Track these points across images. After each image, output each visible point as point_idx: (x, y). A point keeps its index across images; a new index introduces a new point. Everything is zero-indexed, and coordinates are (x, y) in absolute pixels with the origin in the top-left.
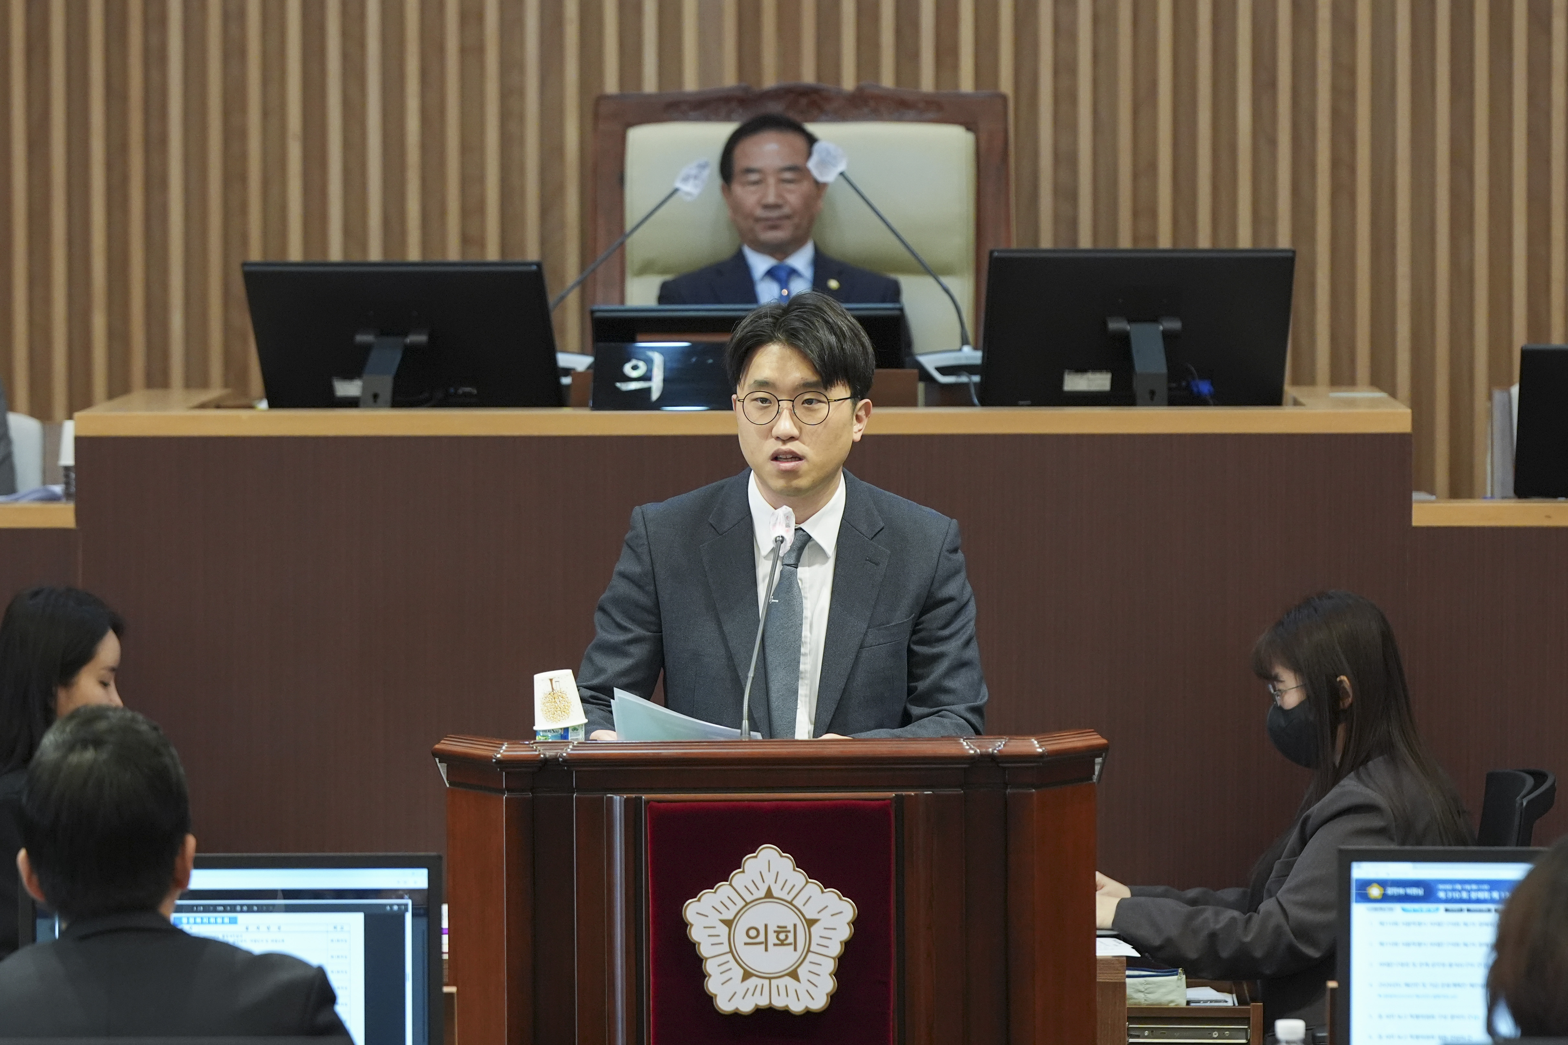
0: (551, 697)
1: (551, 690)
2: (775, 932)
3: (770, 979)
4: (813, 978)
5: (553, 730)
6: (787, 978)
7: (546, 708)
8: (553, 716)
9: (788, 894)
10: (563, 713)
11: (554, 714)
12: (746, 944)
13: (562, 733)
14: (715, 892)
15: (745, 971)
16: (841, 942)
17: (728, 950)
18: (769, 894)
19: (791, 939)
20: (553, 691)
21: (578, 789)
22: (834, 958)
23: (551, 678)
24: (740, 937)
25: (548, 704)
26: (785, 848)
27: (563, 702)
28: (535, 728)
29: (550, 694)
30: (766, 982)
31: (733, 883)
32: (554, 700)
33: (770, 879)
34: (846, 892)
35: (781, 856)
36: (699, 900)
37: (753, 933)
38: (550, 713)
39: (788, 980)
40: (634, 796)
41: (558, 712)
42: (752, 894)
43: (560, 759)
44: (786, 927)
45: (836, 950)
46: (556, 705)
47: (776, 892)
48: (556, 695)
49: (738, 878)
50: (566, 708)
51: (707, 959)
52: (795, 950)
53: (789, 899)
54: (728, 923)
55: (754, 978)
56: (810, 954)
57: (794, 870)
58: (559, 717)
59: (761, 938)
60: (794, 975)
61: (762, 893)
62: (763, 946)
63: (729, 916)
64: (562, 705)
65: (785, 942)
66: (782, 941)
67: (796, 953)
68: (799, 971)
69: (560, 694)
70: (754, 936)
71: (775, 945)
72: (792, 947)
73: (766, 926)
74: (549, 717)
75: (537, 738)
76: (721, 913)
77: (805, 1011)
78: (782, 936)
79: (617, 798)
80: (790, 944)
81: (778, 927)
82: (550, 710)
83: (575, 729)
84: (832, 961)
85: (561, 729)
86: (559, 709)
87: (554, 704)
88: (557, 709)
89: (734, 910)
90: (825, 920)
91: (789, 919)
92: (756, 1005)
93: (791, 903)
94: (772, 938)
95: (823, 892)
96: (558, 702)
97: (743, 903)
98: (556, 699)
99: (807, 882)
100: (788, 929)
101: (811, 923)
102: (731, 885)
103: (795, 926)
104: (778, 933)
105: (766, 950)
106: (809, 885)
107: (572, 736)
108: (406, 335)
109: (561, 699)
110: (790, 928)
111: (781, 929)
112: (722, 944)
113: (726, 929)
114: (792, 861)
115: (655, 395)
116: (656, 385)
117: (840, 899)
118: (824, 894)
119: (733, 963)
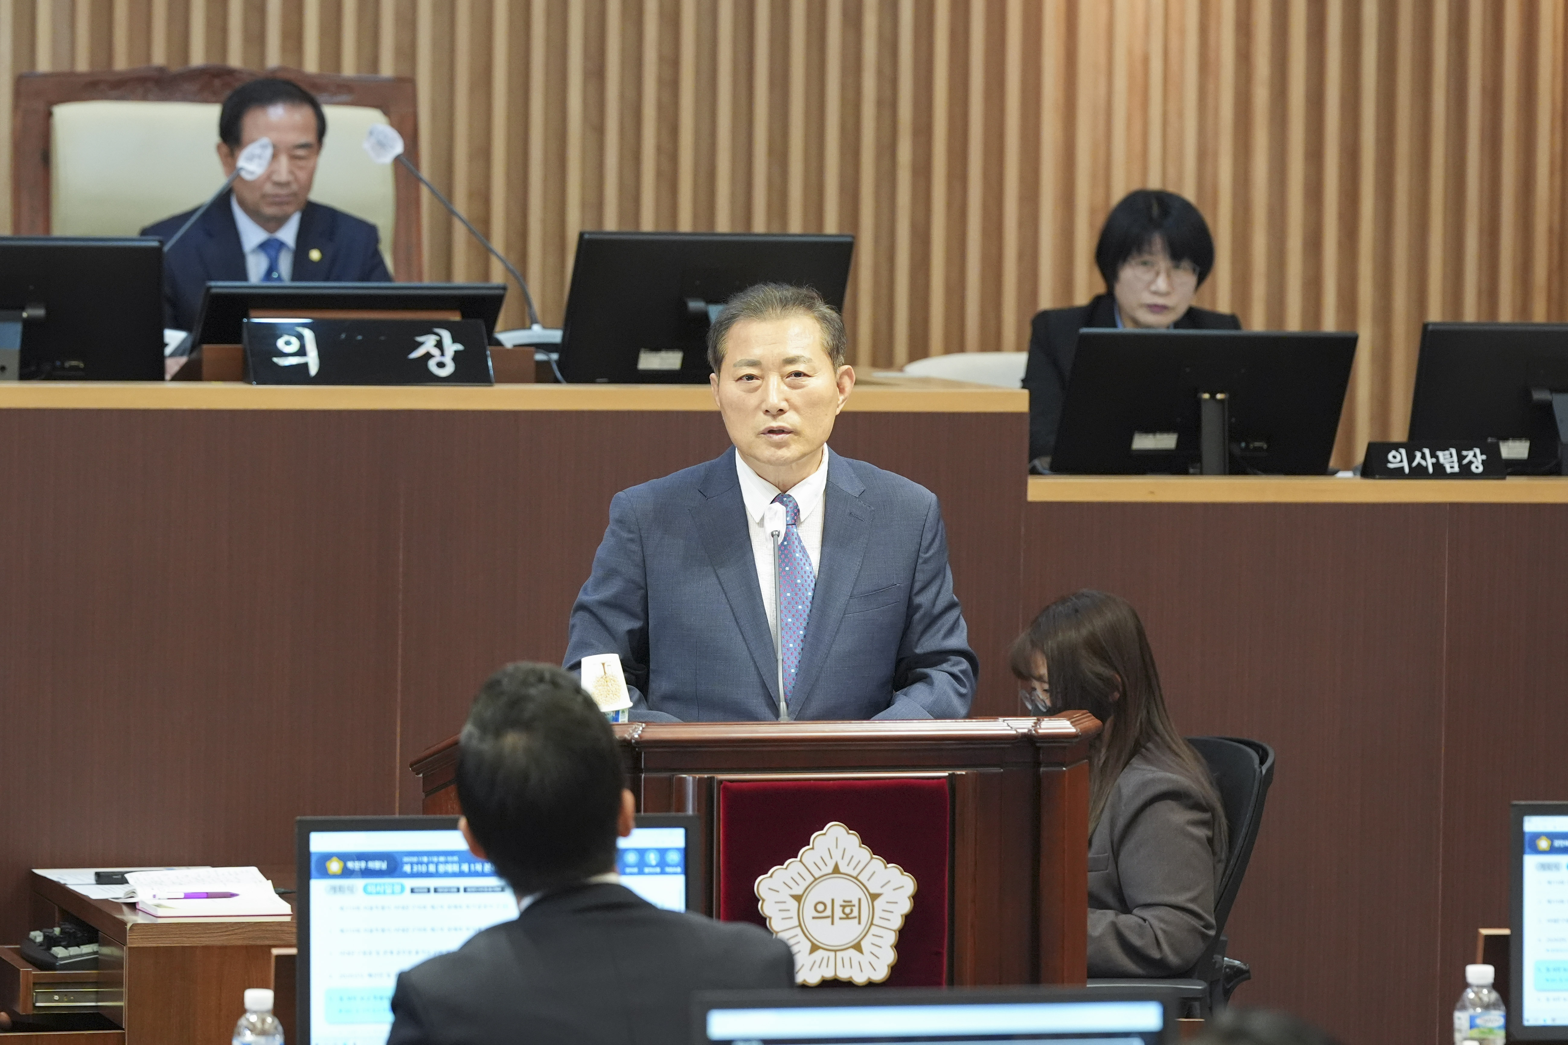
0: (604, 681)
1: (602, 672)
2: (841, 906)
3: (835, 951)
4: (876, 950)
6: (852, 951)
9: (854, 869)
10: (615, 696)
11: (607, 697)
12: (814, 918)
13: (614, 716)
14: (786, 869)
15: (813, 944)
16: (902, 916)
17: (797, 924)
18: (836, 870)
19: (855, 913)
20: (604, 674)
21: (648, 770)
22: (895, 931)
24: (809, 912)
25: (601, 687)
26: (851, 825)
27: (615, 686)
29: (602, 678)
30: (833, 954)
31: (803, 860)
32: (606, 684)
33: (837, 855)
34: (907, 868)
35: (849, 833)
36: (771, 876)
37: (820, 907)
38: (603, 696)
39: (853, 952)
40: (706, 776)
41: (611, 695)
42: (820, 870)
43: (633, 741)
44: (851, 902)
45: (897, 922)
46: (608, 688)
47: (842, 868)
48: (608, 679)
49: (806, 854)
50: (618, 691)
51: (777, 932)
52: (859, 923)
53: (855, 875)
54: (798, 898)
55: (820, 951)
56: (873, 927)
57: (860, 846)
58: (611, 700)
59: (828, 912)
60: (858, 947)
61: (830, 869)
62: (830, 920)
63: (798, 891)
64: (614, 689)
65: (850, 916)
66: (847, 915)
67: (859, 926)
68: (863, 943)
69: (612, 678)
70: (822, 911)
71: (841, 918)
72: (856, 920)
73: (833, 900)
76: (791, 888)
77: (867, 982)
78: (847, 910)
79: (689, 778)
80: (855, 918)
81: (844, 901)
82: (602, 693)
83: (623, 712)
84: (893, 933)
85: (613, 712)
86: (611, 692)
87: (606, 687)
88: (609, 692)
89: (803, 885)
90: (888, 894)
91: (854, 893)
92: (823, 977)
93: (856, 878)
94: (838, 913)
95: (886, 867)
96: (610, 686)
97: (813, 879)
98: (608, 683)
99: (872, 858)
100: (853, 903)
101: (874, 897)
102: (801, 861)
103: (860, 900)
104: (844, 907)
105: (833, 923)
106: (874, 860)
107: (621, 719)
108: (23, 309)
109: (613, 682)
110: (856, 902)
111: (847, 904)
112: (791, 918)
113: (796, 904)
114: (858, 838)
115: (313, 370)
116: (313, 361)
117: (902, 874)
118: (887, 870)
119: (801, 937)
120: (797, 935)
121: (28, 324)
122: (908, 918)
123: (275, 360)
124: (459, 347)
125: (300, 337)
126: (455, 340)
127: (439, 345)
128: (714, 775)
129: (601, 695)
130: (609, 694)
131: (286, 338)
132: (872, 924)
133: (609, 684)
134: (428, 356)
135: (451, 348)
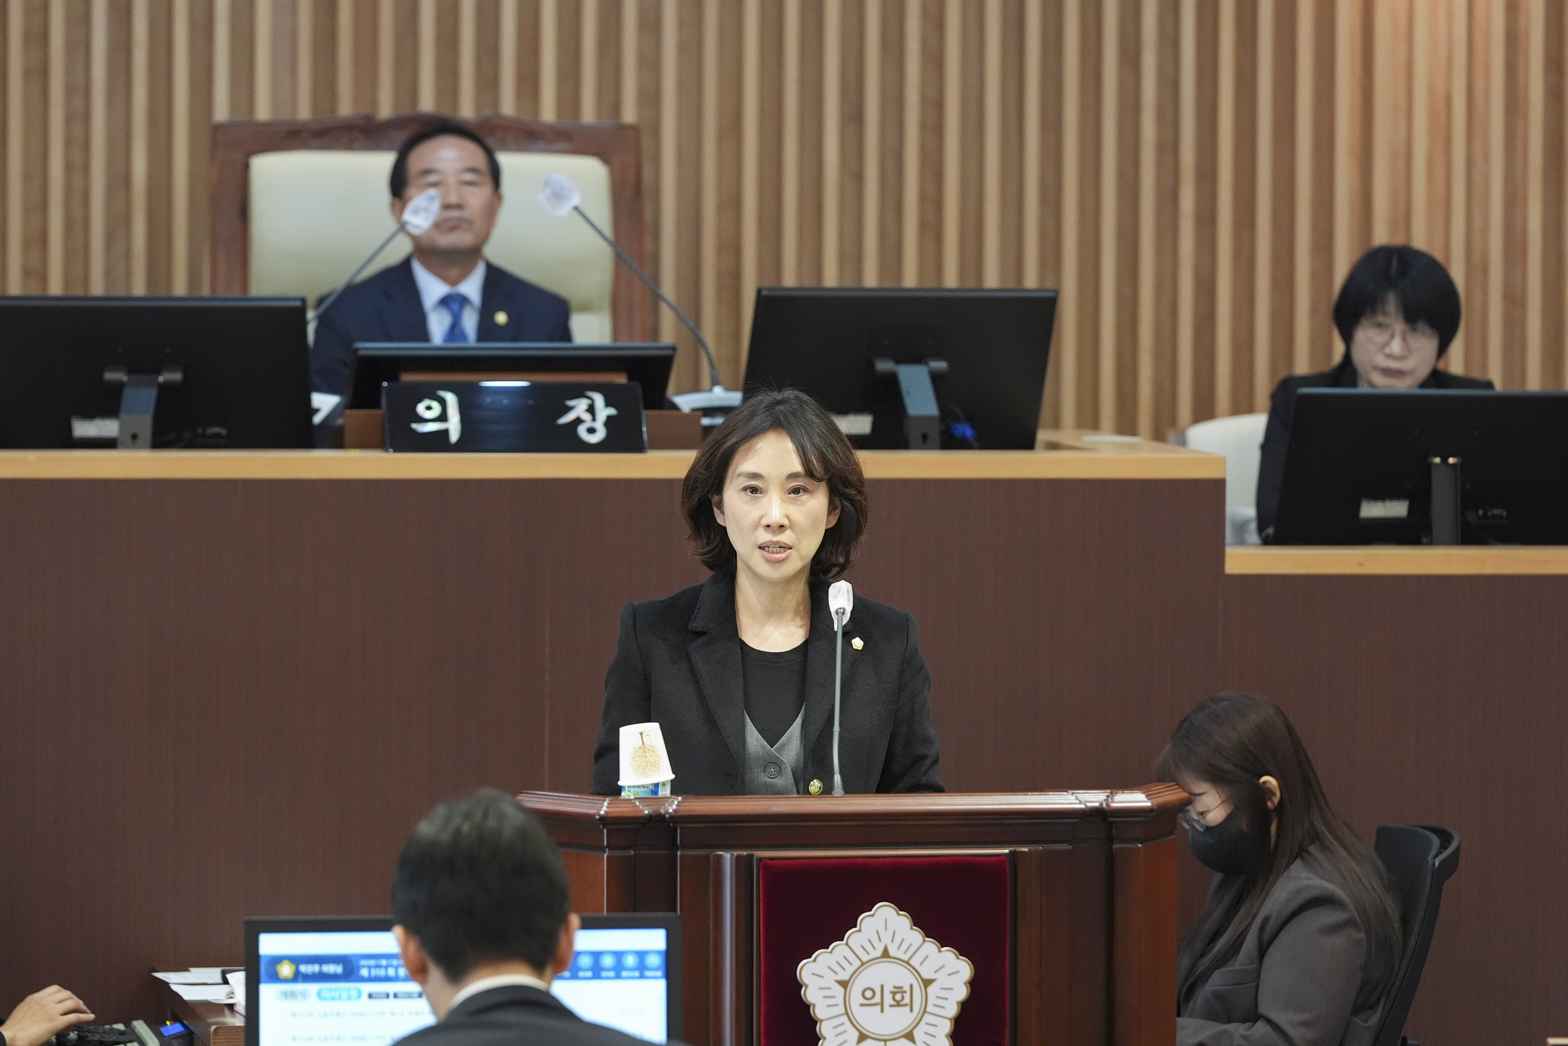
0: (641, 751)
1: (641, 744)
2: (891, 992)
3: (885, 1041)
4: (930, 1041)
5: (643, 786)
6: (903, 1040)
7: (636, 763)
8: (643, 770)
9: (905, 953)
10: (654, 767)
11: (645, 768)
12: (862, 1005)
13: (653, 789)
14: (831, 952)
15: (861, 1033)
16: (957, 1003)
17: (843, 1011)
18: (886, 954)
19: (907, 1000)
20: (643, 745)
21: (684, 847)
22: (950, 1019)
23: (641, 731)
24: (856, 998)
25: (638, 758)
26: (901, 906)
27: (654, 757)
28: (620, 783)
29: (640, 748)
30: (881, 1044)
31: (850, 943)
32: (644, 754)
33: (886, 938)
34: (963, 951)
35: (898, 914)
36: (815, 960)
37: (869, 994)
38: (640, 768)
39: (904, 1042)
40: (745, 853)
41: (649, 767)
42: (868, 953)
43: (667, 816)
44: (902, 988)
45: (952, 1010)
47: (892, 952)
48: (646, 750)
49: (853, 937)
50: (657, 762)
51: (821, 1021)
52: (911, 1011)
53: (906, 959)
54: (844, 984)
55: (869, 1041)
56: (926, 1015)
57: (912, 929)
58: (649, 772)
59: (877, 999)
60: (910, 1036)
61: (879, 952)
62: (879, 1007)
63: (844, 976)
64: (653, 760)
65: (902, 1003)
66: (898, 1002)
67: (912, 1014)
68: (915, 1032)
69: (650, 748)
70: (871, 997)
71: (891, 1006)
72: (908, 1008)
73: (882, 987)
74: (639, 772)
75: (623, 794)
76: (836, 973)
78: (898, 997)
79: (727, 856)
80: (906, 1005)
81: (895, 987)
82: (640, 764)
83: (664, 784)
84: (948, 1022)
85: (652, 784)
86: (650, 763)
87: (644, 758)
88: (647, 763)
89: (850, 970)
90: (942, 980)
91: (905, 979)
93: (907, 963)
94: (888, 999)
95: (940, 951)
96: (649, 756)
97: (859, 963)
98: (646, 753)
99: (924, 941)
100: (904, 989)
101: (927, 983)
102: (847, 944)
103: (911, 986)
104: (894, 993)
105: (882, 1011)
106: (926, 944)
107: (661, 792)
108: (159, 373)
109: (651, 753)
110: (907, 988)
111: (897, 990)
112: (837, 1005)
113: (842, 990)
114: (909, 919)
115: (454, 437)
116: (454, 426)
117: (958, 958)
118: (941, 954)
119: (848, 1025)
120: (843, 1024)
121: (164, 389)
122: (964, 1005)
123: (414, 426)
124: (612, 411)
125: (443, 403)
126: (608, 404)
127: (591, 410)
128: (753, 852)
129: (639, 766)
130: (647, 766)
131: (427, 402)
132: (925, 1012)
133: (648, 755)
134: (578, 421)
135: (604, 412)
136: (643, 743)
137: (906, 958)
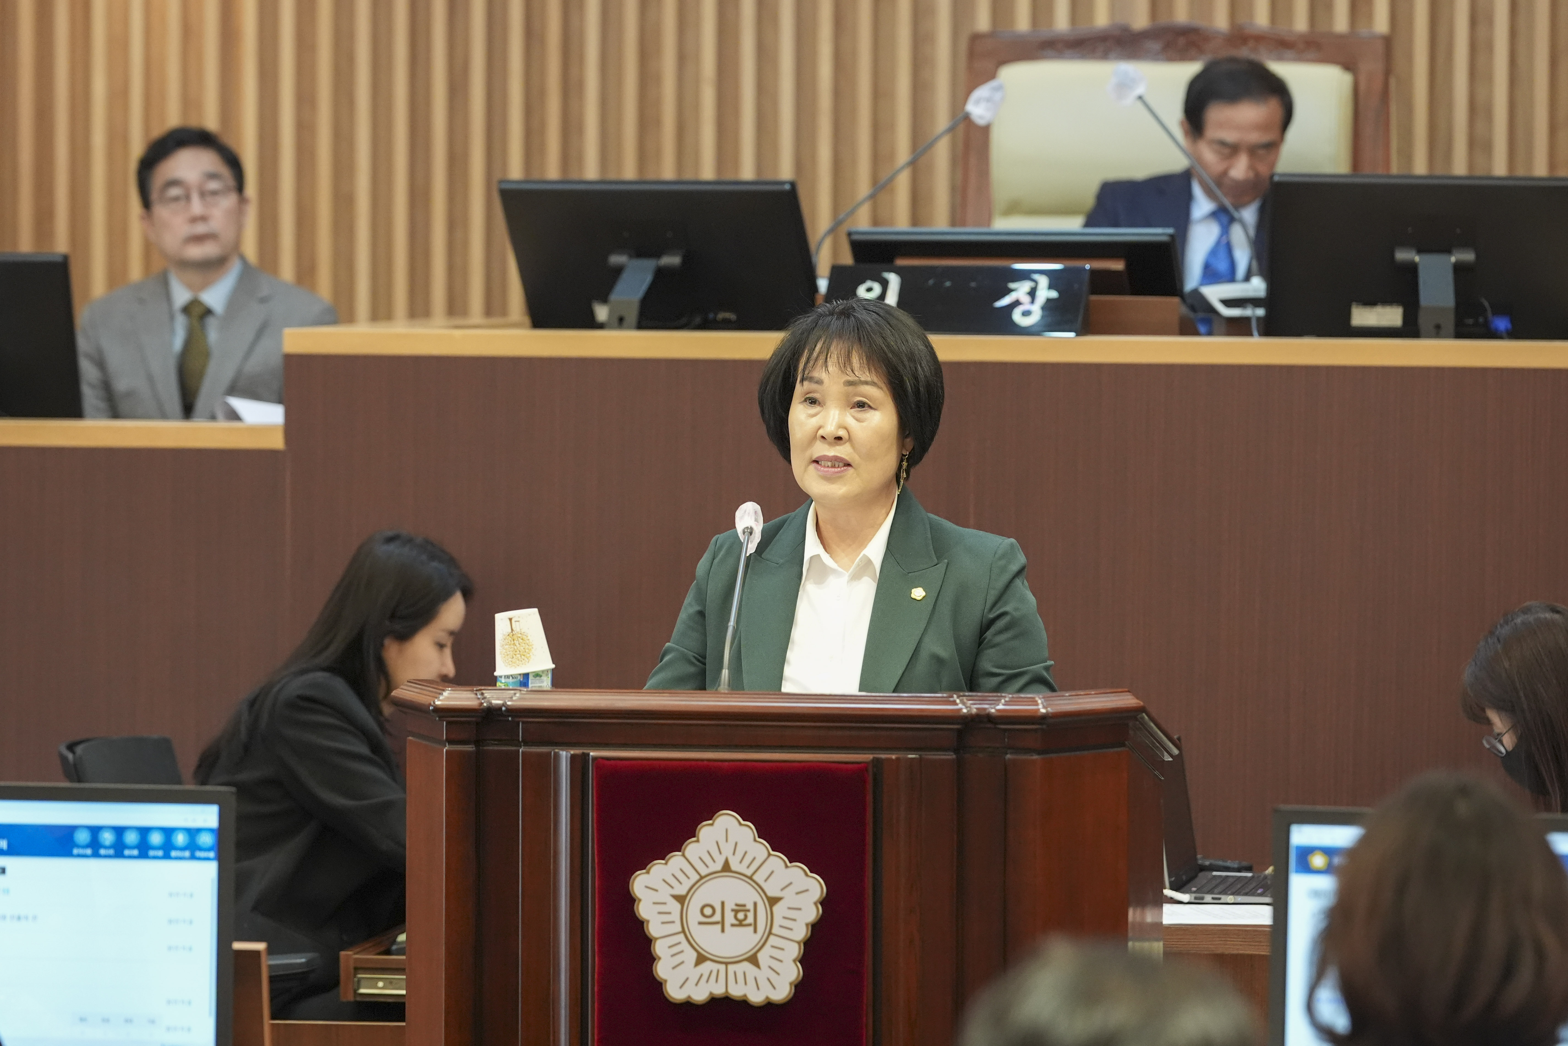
0: (510, 639)
1: (510, 631)
2: (733, 910)
3: (727, 964)
4: (775, 965)
5: (511, 676)
6: (746, 963)
7: (505, 651)
8: (511, 659)
9: (748, 867)
10: (523, 657)
11: (513, 658)
12: (700, 923)
13: (522, 680)
14: (666, 864)
15: (699, 954)
16: (807, 925)
17: (680, 929)
18: (726, 867)
19: (750, 920)
20: (512, 632)
21: (526, 743)
22: (799, 943)
23: (510, 617)
24: (694, 915)
25: (507, 646)
26: (746, 815)
27: (523, 645)
28: (496, 674)
29: (509, 635)
30: (722, 967)
31: (687, 854)
32: (513, 642)
33: (727, 850)
34: (813, 867)
35: (742, 824)
36: (648, 872)
37: (708, 911)
38: (509, 657)
39: (747, 966)
40: (580, 752)
41: (518, 656)
42: (707, 866)
43: (504, 709)
44: (744, 906)
45: (801, 932)
46: (515, 647)
47: (734, 865)
48: (515, 637)
49: (692, 849)
50: (527, 651)
51: (656, 939)
52: (755, 931)
53: (749, 874)
54: (681, 899)
55: (708, 963)
56: (772, 937)
57: (756, 841)
58: (518, 662)
59: (717, 917)
60: (753, 960)
61: (719, 866)
62: (719, 927)
63: (681, 890)
64: (522, 648)
65: (745, 923)
66: (740, 921)
67: (755, 935)
68: (760, 956)
69: (519, 635)
70: (710, 915)
71: (733, 925)
72: (751, 928)
73: (723, 904)
74: (507, 661)
75: (498, 684)
76: (672, 887)
77: (765, 1003)
78: (741, 916)
79: (564, 755)
80: (750, 925)
81: (737, 905)
82: (508, 653)
83: (537, 675)
84: (796, 946)
85: (520, 675)
86: (518, 652)
87: (512, 646)
88: (516, 652)
89: (687, 884)
90: (789, 898)
91: (748, 896)
92: (711, 993)
93: (751, 878)
94: (730, 918)
95: (787, 866)
96: (517, 645)
97: (697, 877)
98: (515, 641)
99: (769, 855)
100: (748, 907)
101: (773, 901)
102: (683, 855)
103: (755, 904)
104: (736, 912)
105: (723, 930)
106: (771, 858)
107: (531, 684)
108: (660, 257)
109: (520, 641)
110: (750, 906)
111: (740, 908)
112: (673, 922)
113: (678, 905)
114: (753, 830)
117: (808, 875)
118: (789, 870)
119: (685, 945)
120: (680, 943)
122: (816, 928)
124: (1053, 297)
128: (588, 751)
129: (508, 655)
130: (515, 655)
133: (517, 643)
134: (1015, 305)
136: (512, 630)
137: (749, 872)
